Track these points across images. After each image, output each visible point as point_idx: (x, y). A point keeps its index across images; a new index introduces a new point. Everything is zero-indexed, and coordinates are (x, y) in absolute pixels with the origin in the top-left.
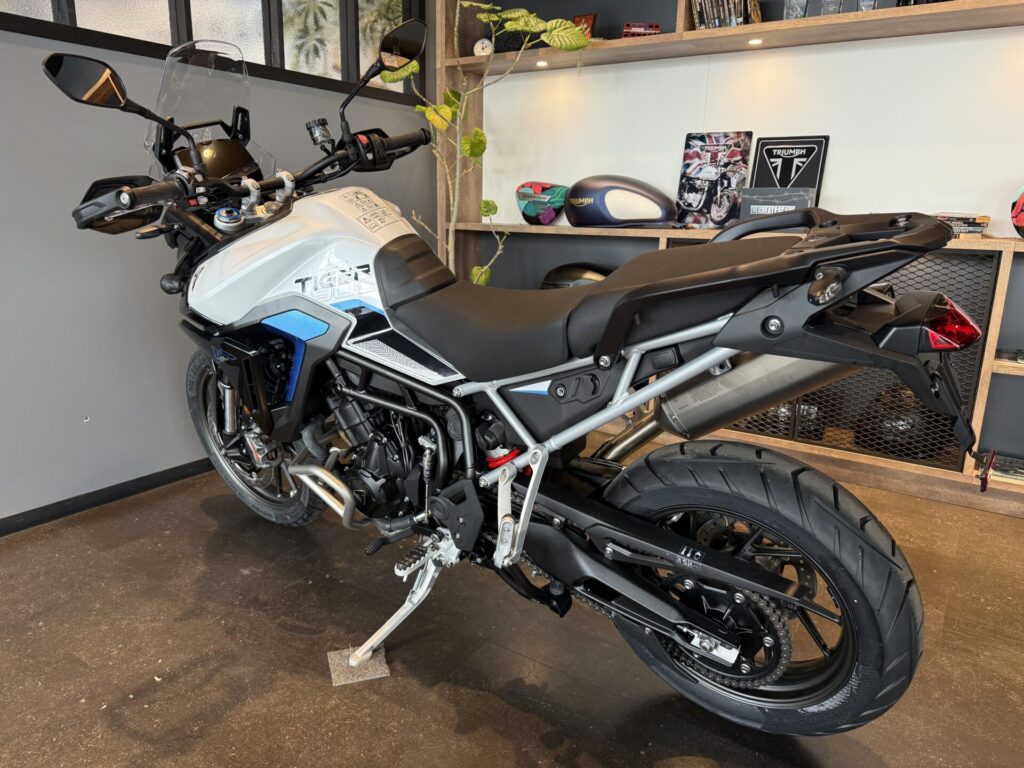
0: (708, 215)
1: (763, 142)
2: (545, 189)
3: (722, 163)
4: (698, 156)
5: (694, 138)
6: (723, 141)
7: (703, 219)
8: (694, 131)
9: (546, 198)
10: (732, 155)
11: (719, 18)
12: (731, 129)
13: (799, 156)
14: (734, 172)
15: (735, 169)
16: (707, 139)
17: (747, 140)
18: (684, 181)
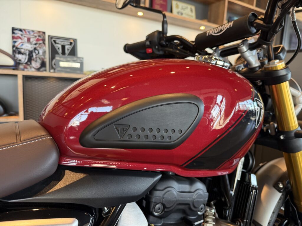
0: (31, 66)
1: (51, 37)
3: (33, 43)
4: (20, 38)
5: (16, 30)
6: (32, 33)
7: (28, 67)
8: (16, 26)
10: (38, 40)
14: (40, 48)
15: (40, 46)
16: (24, 31)
17: (44, 35)
18: (14, 49)
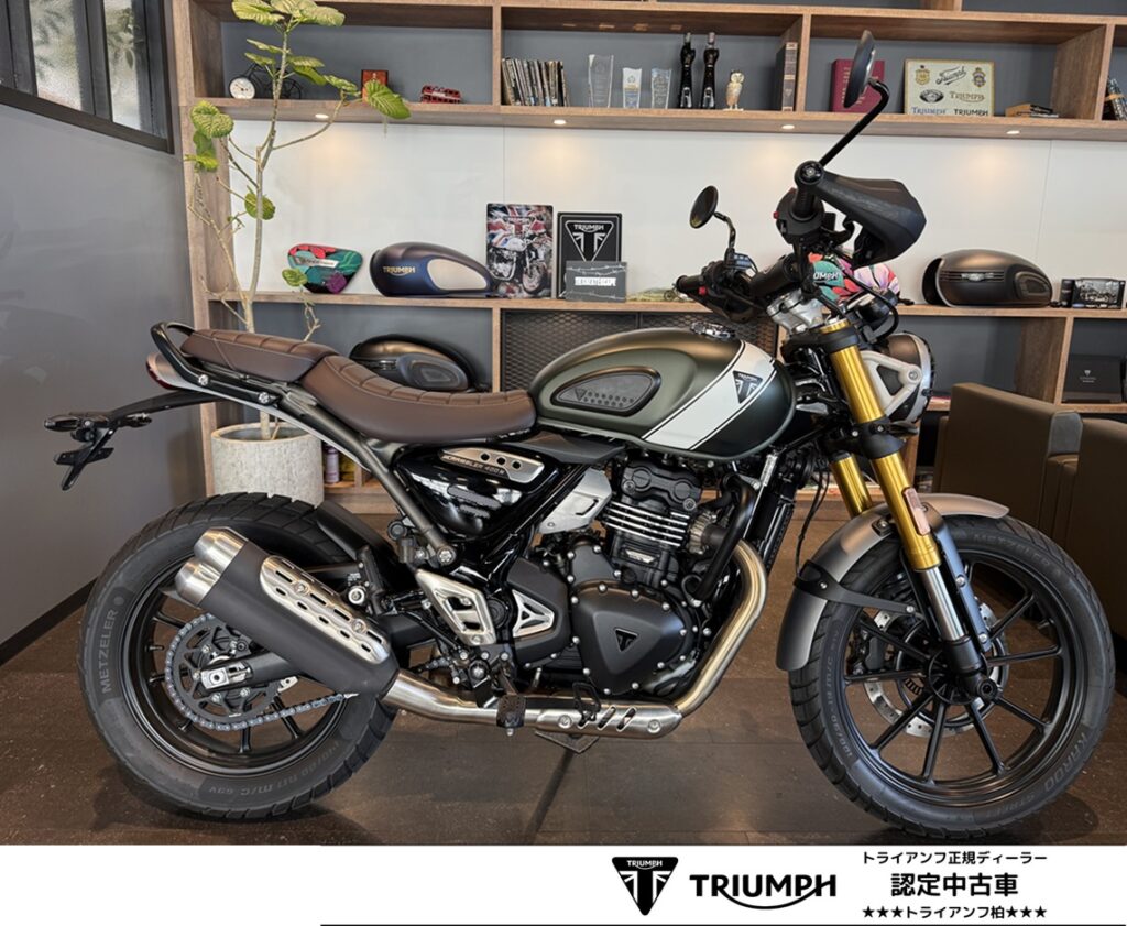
0: (521, 285)
1: (563, 217)
2: (329, 254)
3: (527, 235)
4: (502, 227)
5: (496, 208)
6: (525, 213)
7: (515, 289)
8: (496, 201)
9: (332, 263)
10: (536, 227)
11: (534, 96)
12: (532, 202)
13: (599, 231)
14: (541, 244)
15: (540, 240)
16: (509, 211)
17: (549, 214)
18: (491, 251)
